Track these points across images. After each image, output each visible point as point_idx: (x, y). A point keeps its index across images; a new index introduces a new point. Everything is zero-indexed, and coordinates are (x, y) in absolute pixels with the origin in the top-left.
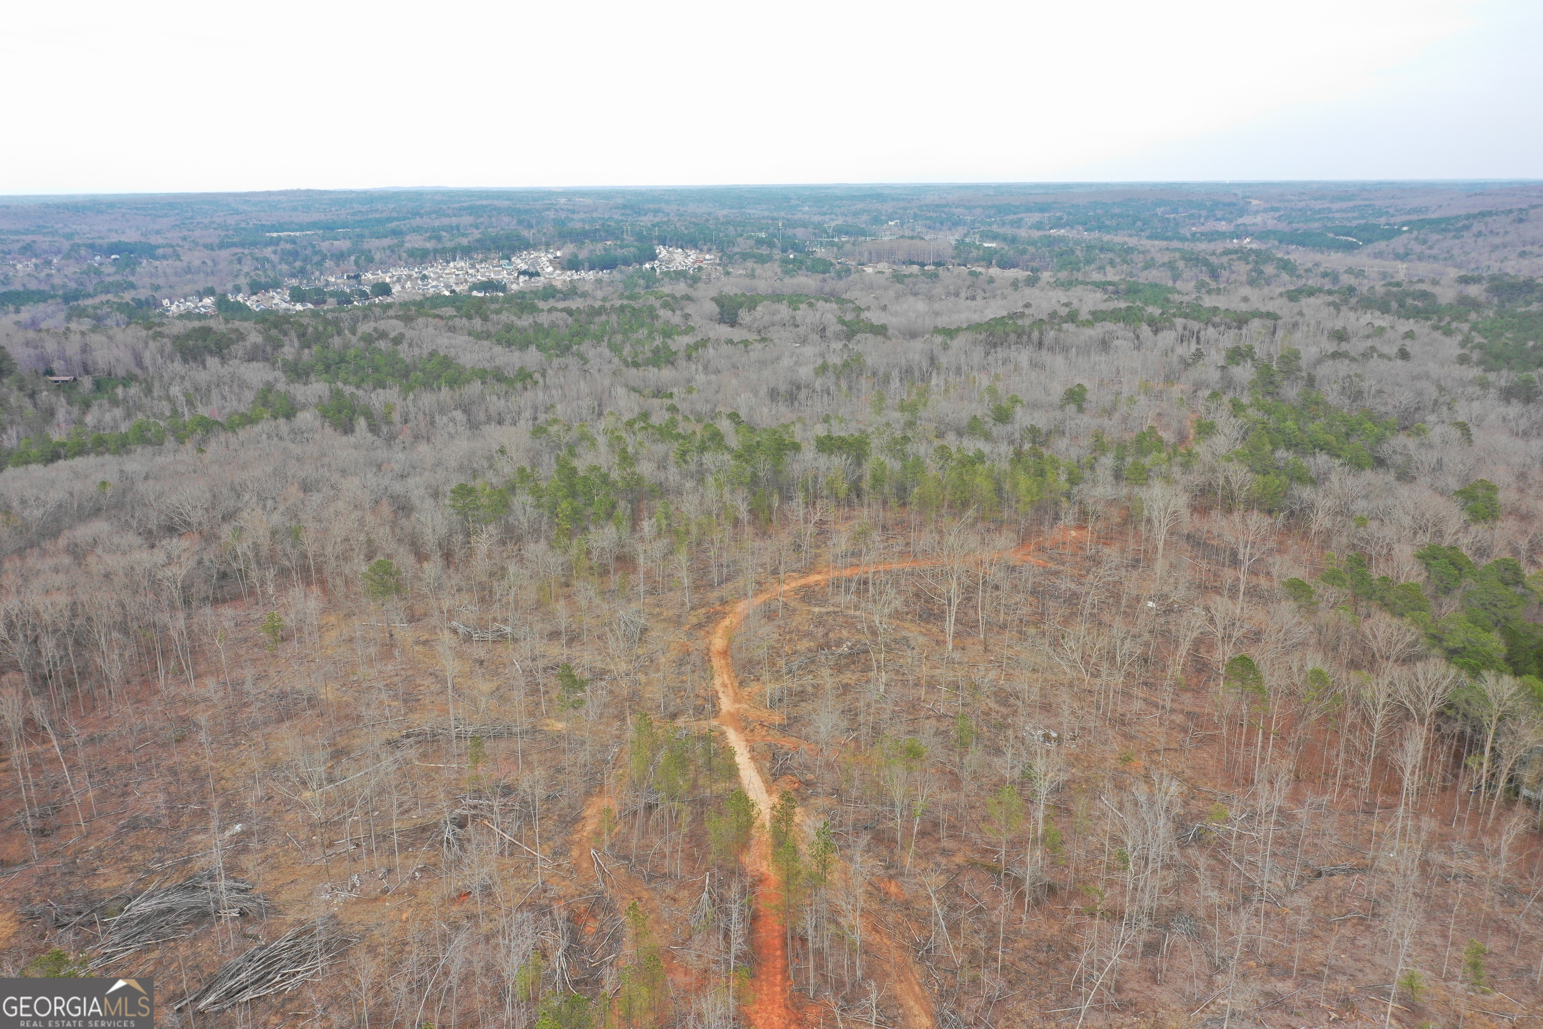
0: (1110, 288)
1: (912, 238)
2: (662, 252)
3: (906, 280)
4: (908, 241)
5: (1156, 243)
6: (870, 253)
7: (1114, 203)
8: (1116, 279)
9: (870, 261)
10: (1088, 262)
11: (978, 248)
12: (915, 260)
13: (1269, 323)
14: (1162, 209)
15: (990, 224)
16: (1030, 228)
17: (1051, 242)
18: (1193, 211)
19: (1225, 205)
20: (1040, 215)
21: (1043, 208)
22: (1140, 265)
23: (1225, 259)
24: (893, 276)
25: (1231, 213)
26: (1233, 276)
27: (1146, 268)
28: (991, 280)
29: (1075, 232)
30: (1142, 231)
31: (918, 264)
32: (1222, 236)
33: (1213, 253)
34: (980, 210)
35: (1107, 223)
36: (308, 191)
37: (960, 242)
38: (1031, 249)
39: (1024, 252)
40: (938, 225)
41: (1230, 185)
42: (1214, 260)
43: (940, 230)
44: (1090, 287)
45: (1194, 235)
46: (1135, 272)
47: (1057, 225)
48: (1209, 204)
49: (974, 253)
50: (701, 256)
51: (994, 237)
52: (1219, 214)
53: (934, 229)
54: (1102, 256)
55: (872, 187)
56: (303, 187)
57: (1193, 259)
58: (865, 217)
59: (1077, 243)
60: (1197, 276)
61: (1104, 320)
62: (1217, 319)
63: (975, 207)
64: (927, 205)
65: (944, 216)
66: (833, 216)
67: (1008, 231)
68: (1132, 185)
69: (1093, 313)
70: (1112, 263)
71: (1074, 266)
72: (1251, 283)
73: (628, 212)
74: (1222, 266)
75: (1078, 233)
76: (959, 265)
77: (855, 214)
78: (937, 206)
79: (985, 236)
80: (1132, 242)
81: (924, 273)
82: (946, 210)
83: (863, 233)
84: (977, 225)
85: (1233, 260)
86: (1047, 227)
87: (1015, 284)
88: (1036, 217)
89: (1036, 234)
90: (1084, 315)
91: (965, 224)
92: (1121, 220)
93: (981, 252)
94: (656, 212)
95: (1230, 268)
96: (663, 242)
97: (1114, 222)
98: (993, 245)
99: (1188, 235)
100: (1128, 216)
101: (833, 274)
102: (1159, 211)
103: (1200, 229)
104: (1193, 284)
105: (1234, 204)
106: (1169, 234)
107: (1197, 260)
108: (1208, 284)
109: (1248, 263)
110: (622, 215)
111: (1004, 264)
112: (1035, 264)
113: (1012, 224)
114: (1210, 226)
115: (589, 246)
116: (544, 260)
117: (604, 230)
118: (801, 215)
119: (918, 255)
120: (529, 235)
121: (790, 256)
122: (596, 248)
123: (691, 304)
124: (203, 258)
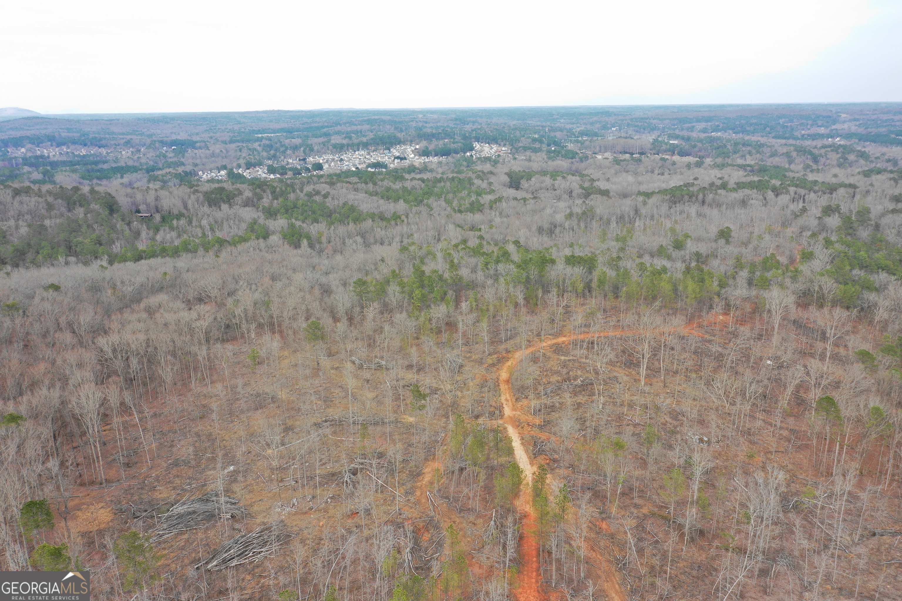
0: (749, 168)
1: (626, 138)
2: (477, 146)
3: (622, 163)
4: (624, 140)
5: (779, 141)
6: (600, 147)
7: (752, 117)
8: (752, 163)
9: (600, 151)
10: (735, 152)
11: (666, 144)
12: (628, 151)
13: (851, 190)
14: (783, 120)
15: (674, 130)
16: (699, 132)
17: (712, 140)
18: (803, 121)
19: (824, 117)
20: (705, 124)
21: (708, 120)
22: (768, 155)
23: (823, 151)
24: (614, 161)
25: (828, 122)
26: (828, 161)
27: (771, 156)
28: (674, 163)
29: (727, 134)
30: (770, 133)
31: (629, 153)
32: (822, 136)
33: (816, 147)
34: (668, 121)
35: (748, 128)
36: (279, 111)
37: (655, 140)
38: (699, 145)
39: (695, 146)
40: (642, 130)
41: (828, 105)
42: (816, 151)
43: (644, 133)
44: (735, 168)
45: (803, 136)
46: (764, 158)
47: (716, 130)
48: (813, 117)
49: (664, 147)
50: (500, 149)
51: (677, 137)
52: (820, 123)
53: (640, 132)
54: (744, 149)
55: (602, 108)
56: (276, 109)
57: (802, 151)
58: (598, 125)
59: (728, 141)
60: (804, 161)
61: (744, 188)
62: (816, 188)
63: (665, 119)
64: (635, 118)
65: (646, 124)
66: (578, 125)
67: (685, 133)
68: (764, 105)
70: (750, 153)
71: (726, 155)
72: (840, 165)
73: (458, 122)
74: (821, 155)
75: (729, 135)
76: (654, 154)
77: (592, 124)
78: (642, 118)
79: (671, 137)
80: (763, 140)
81: (633, 159)
82: (647, 121)
83: (596, 135)
84: (666, 130)
85: (828, 151)
86: (710, 131)
87: (689, 166)
88: (703, 125)
89: (703, 135)
90: (731, 185)
91: (659, 129)
92: (756, 127)
93: (668, 146)
94: (474, 122)
95: (826, 156)
96: (478, 140)
97: (752, 128)
98: (676, 142)
99: (799, 136)
100: (761, 124)
101: (577, 159)
102: (781, 121)
103: (807, 132)
104: (802, 166)
105: (830, 117)
106: (787, 135)
107: (805, 151)
108: (811, 166)
109: (838, 153)
110: (455, 124)
111: (682, 154)
112: (701, 154)
113: (688, 129)
114: (813, 130)
115: (434, 142)
116: (409, 150)
117: (444, 133)
118: (560, 124)
119: (629, 148)
120: (401, 136)
121: (552, 148)
122: (439, 143)
123: (492, 176)
124: (221, 148)
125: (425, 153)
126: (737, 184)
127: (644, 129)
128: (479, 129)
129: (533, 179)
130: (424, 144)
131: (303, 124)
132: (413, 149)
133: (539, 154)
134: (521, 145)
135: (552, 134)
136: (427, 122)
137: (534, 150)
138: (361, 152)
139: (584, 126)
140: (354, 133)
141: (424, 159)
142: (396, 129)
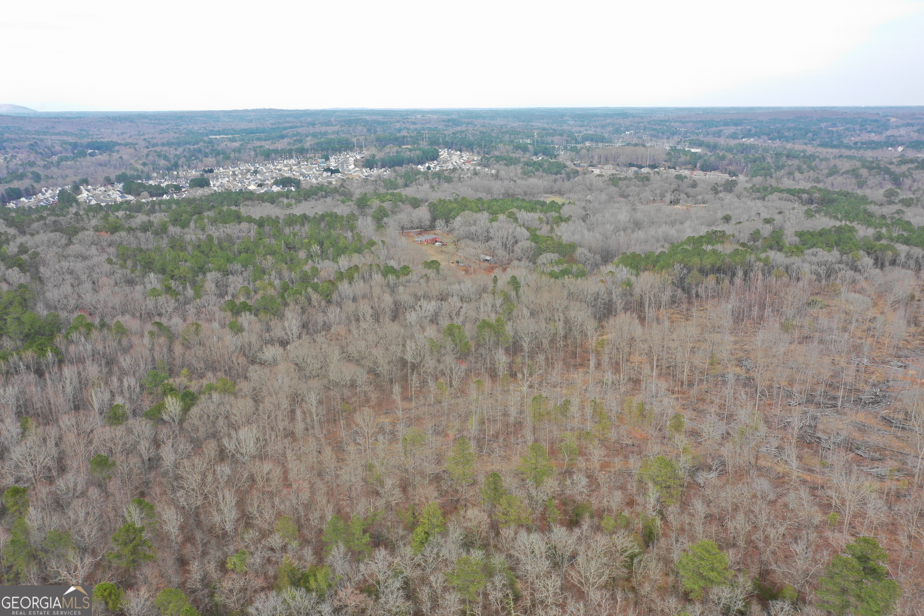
0: (806, 197)
1: (636, 145)
2: (444, 153)
3: (621, 183)
4: (632, 147)
5: (830, 150)
6: (600, 157)
7: (788, 120)
8: (807, 186)
9: (599, 163)
10: (779, 168)
11: (686, 153)
12: (635, 163)
14: (825, 124)
15: (698, 134)
16: (727, 137)
17: (745, 149)
18: (848, 126)
19: (872, 121)
20: (735, 128)
21: (736, 123)
22: (824, 172)
24: (611, 179)
25: (878, 127)
27: (830, 175)
28: (694, 185)
29: (761, 140)
30: (813, 140)
31: (636, 166)
33: (886, 161)
34: (691, 124)
35: (786, 134)
36: (270, 109)
37: (673, 149)
38: (730, 156)
39: (723, 158)
40: (660, 135)
43: (662, 138)
44: (787, 195)
45: (856, 143)
46: (821, 178)
47: (748, 135)
48: (858, 120)
49: (683, 159)
50: (471, 158)
51: (700, 144)
52: (869, 128)
53: (656, 138)
54: (790, 162)
55: (623, 109)
56: (267, 107)
58: (609, 129)
59: (766, 150)
60: (883, 183)
61: (814, 245)
63: (688, 122)
64: (654, 121)
65: (665, 128)
66: (588, 128)
67: (711, 140)
68: (797, 108)
69: (800, 234)
70: (799, 169)
71: (767, 173)
73: (450, 124)
75: (764, 142)
76: (669, 168)
77: (603, 126)
78: (662, 121)
79: (693, 144)
80: (810, 149)
82: (668, 124)
83: (602, 140)
84: (689, 134)
85: (911, 169)
86: (740, 137)
87: (715, 190)
88: (732, 129)
89: (732, 142)
90: (790, 238)
91: (679, 134)
92: (796, 132)
93: (688, 158)
94: (468, 124)
96: (449, 146)
97: (791, 134)
98: (698, 150)
99: (851, 144)
100: (801, 129)
101: (563, 175)
102: (823, 125)
103: (857, 139)
106: (835, 143)
107: (874, 167)
110: (445, 125)
111: (706, 168)
112: (732, 168)
113: (714, 134)
114: (865, 137)
115: (387, 149)
116: (352, 160)
117: (411, 137)
118: (565, 127)
119: (637, 159)
120: (354, 140)
121: (534, 158)
122: (391, 150)
123: (408, 208)
124: (126, 154)
125: (369, 164)
127: (663, 134)
128: (462, 132)
129: (459, 218)
130: (373, 151)
131: (275, 124)
132: (358, 157)
133: (512, 167)
134: (497, 153)
135: (549, 139)
136: (414, 123)
137: (510, 162)
138: (292, 161)
139: (593, 129)
140: (314, 135)
141: (366, 172)
142: (369, 130)
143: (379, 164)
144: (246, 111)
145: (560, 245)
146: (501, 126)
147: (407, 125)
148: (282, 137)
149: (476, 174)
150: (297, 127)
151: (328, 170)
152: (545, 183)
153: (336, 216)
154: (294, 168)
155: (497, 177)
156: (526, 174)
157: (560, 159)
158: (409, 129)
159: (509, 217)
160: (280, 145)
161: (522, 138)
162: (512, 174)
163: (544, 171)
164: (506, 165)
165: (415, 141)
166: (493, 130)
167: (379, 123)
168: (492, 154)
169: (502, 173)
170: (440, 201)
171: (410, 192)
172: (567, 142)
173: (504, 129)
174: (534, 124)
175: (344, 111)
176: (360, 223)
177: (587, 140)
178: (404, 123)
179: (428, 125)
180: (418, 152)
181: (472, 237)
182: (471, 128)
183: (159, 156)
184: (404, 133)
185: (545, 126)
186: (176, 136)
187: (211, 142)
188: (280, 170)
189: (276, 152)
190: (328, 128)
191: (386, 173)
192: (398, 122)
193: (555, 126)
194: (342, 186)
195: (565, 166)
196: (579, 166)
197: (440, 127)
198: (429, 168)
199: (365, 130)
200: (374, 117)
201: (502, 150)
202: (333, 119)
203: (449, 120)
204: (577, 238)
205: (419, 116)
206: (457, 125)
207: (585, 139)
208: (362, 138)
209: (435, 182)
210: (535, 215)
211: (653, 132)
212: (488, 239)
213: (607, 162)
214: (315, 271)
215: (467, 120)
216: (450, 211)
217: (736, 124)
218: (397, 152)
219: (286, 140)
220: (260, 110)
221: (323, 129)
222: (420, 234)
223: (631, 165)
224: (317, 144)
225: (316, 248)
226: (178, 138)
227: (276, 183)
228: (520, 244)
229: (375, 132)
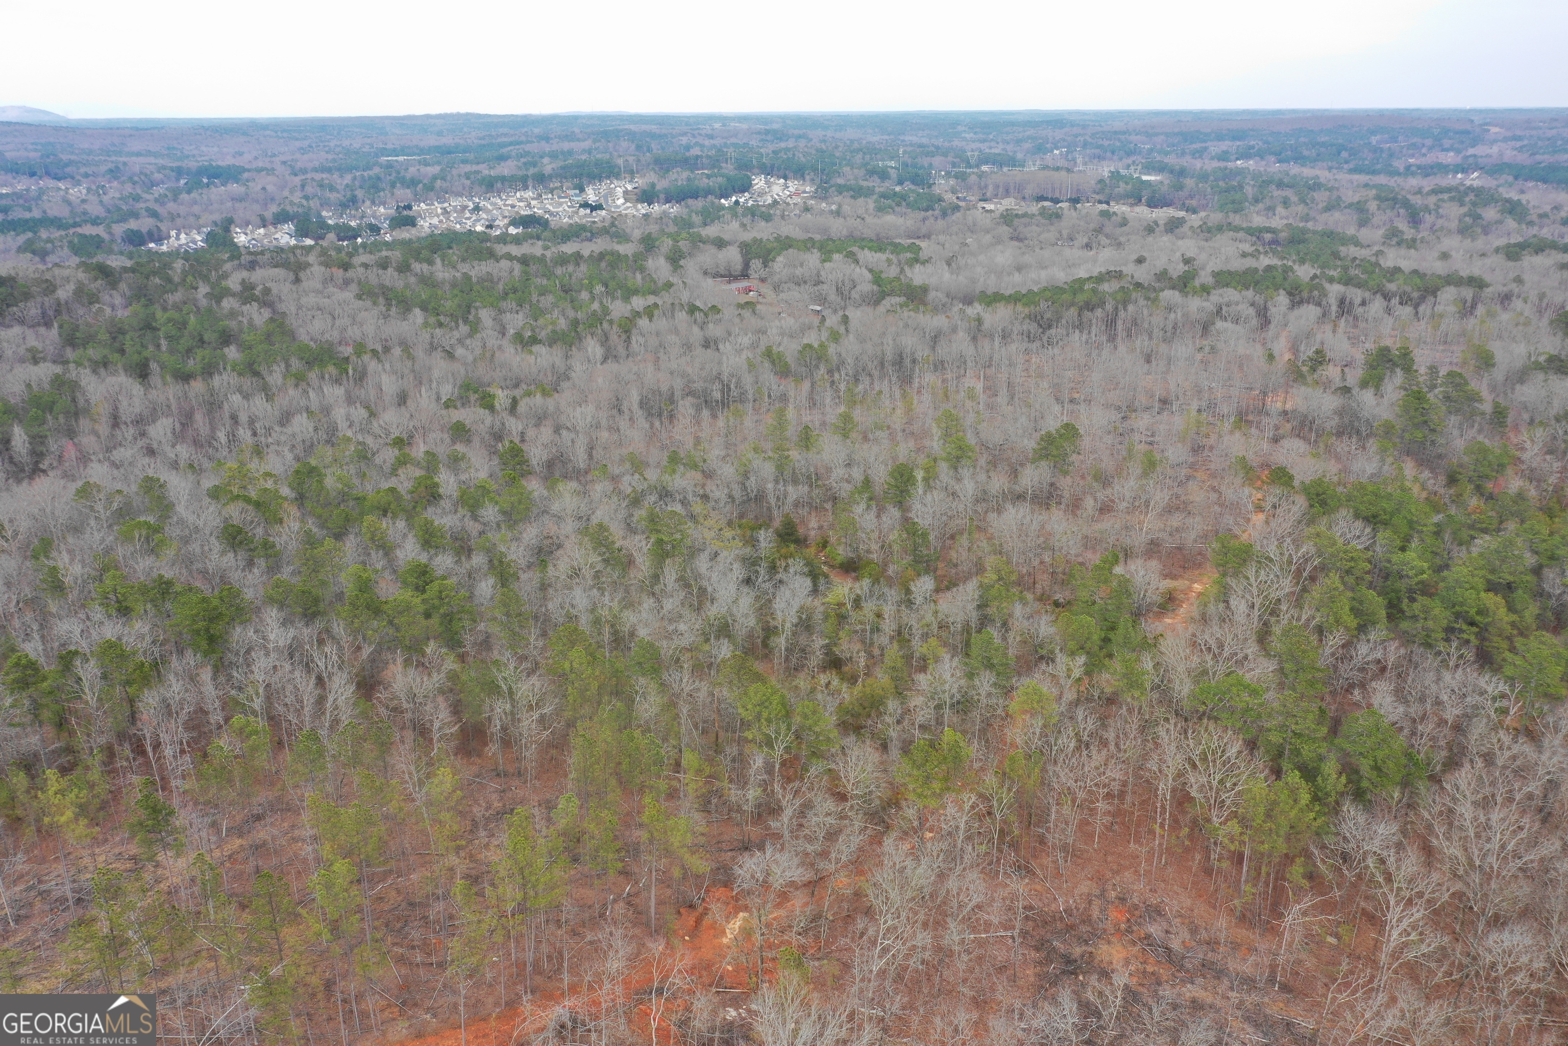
0: (1267, 237)
1: (1061, 169)
2: (759, 182)
3: (1016, 222)
4: (1050, 172)
5: (1356, 177)
7: (1323, 131)
8: (1282, 224)
9: (996, 196)
10: (1256, 201)
11: (1132, 181)
12: (1051, 195)
13: (1468, 293)
14: (1378, 137)
15: (1165, 154)
16: (1211, 158)
17: (1228, 175)
18: (1415, 140)
19: (1456, 133)
20: (1230, 143)
21: (1237, 135)
22: (1320, 206)
23: (1432, 200)
24: (1005, 216)
25: (1462, 142)
26: (1440, 222)
27: (1328, 209)
28: (1124, 223)
29: (1263, 163)
30: (1345, 163)
31: (1051, 200)
32: (1443, 169)
33: (1419, 192)
34: (1166, 137)
35: (1306, 153)
36: (467, 114)
37: (1114, 175)
40: (1109, 154)
41: (1470, 111)
42: (1417, 200)
43: (1105, 159)
44: (1241, 235)
45: (1408, 168)
46: (1310, 214)
47: (1245, 156)
48: (1436, 131)
49: (1122, 188)
50: (801, 188)
51: (1161, 168)
52: (1447, 143)
54: (1278, 193)
57: (1390, 199)
58: (1028, 145)
59: (1255, 176)
60: (1391, 221)
61: (1227, 285)
62: (1392, 287)
63: (1157, 134)
64: (1104, 132)
66: (993, 144)
67: (1184, 162)
69: (1219, 274)
70: (1286, 203)
71: (1235, 206)
72: (1463, 231)
73: (769, 137)
74: (1427, 209)
75: (1265, 165)
76: (1100, 202)
77: (1018, 142)
78: (1115, 133)
79: (1149, 168)
80: (1325, 176)
82: (1123, 137)
83: (1012, 162)
85: (1443, 200)
86: (1233, 158)
87: (1150, 229)
88: (1224, 146)
89: (1214, 166)
90: (1204, 277)
91: (1136, 153)
92: (1324, 150)
93: (1133, 188)
94: (798, 137)
95: (1436, 211)
96: (768, 171)
97: (1314, 153)
98: (1155, 178)
99: (1402, 169)
100: (1334, 145)
101: (937, 212)
102: (1374, 140)
103: (1418, 161)
104: (1381, 232)
105: (1467, 132)
106: (1377, 167)
107: (1395, 200)
108: (1402, 232)
109: (1462, 205)
110: (761, 140)
111: (1154, 202)
112: (1193, 202)
113: (1192, 154)
114: (1431, 158)
115: (673, 175)
116: (619, 191)
117: (708, 157)
118: (956, 143)
119: (1053, 190)
120: (620, 162)
121: (898, 189)
122: (679, 177)
123: (713, 250)
124: (270, 183)
125: (647, 196)
126: (1216, 274)
127: (1113, 153)
128: (787, 150)
129: (780, 259)
130: (651, 177)
131: (483, 138)
132: (629, 187)
133: (861, 200)
134: (840, 181)
135: (925, 161)
136: (711, 137)
137: (858, 192)
138: (529, 194)
139: (1001, 146)
140: (553, 156)
141: (643, 208)
142: (639, 148)
143: (662, 196)
144: (428, 117)
145: (909, 286)
146: (852, 141)
147: (700, 140)
148: (502, 158)
149: (807, 209)
150: (521, 143)
151: (585, 205)
152: (909, 223)
153: (619, 255)
154: (533, 203)
155: (838, 213)
156: (880, 209)
157: (937, 190)
158: (702, 146)
159: (847, 256)
160: (506, 169)
161: (883, 160)
162: (861, 211)
163: (908, 205)
164: (853, 197)
165: (715, 163)
166: (837, 147)
167: (653, 136)
168: (832, 182)
169: (846, 208)
170: (755, 240)
171: (711, 231)
172: (954, 165)
173: (856, 145)
174: (907, 138)
175: (591, 117)
176: (650, 263)
177: (986, 163)
178: (694, 136)
179: (733, 140)
180: (720, 179)
181: (799, 282)
182: (802, 143)
183: (321, 186)
184: (696, 151)
185: (925, 141)
186: (330, 157)
187: (389, 166)
188: (513, 206)
189: (503, 179)
190: (572, 145)
191: (674, 209)
192: (685, 134)
193: (940, 142)
194: (613, 225)
195: (940, 200)
196: (964, 199)
197: (753, 143)
198: (737, 202)
199: (633, 147)
200: (645, 127)
201: (849, 175)
202: (577, 130)
203: (767, 132)
204: (933, 281)
205: (717, 126)
206: (781, 140)
207: (985, 159)
208: (631, 159)
209: (747, 220)
210: (882, 257)
211: (1097, 151)
212: (819, 282)
213: (1007, 193)
214: (606, 311)
215: (796, 132)
216: (769, 252)
217: (1235, 138)
218: (689, 179)
219: (510, 163)
220: (451, 116)
221: (566, 146)
222: (729, 282)
223: (1041, 198)
224: (563, 168)
225: (599, 289)
226: (334, 160)
227: (514, 223)
228: (858, 288)
229: (649, 150)
